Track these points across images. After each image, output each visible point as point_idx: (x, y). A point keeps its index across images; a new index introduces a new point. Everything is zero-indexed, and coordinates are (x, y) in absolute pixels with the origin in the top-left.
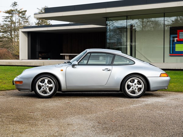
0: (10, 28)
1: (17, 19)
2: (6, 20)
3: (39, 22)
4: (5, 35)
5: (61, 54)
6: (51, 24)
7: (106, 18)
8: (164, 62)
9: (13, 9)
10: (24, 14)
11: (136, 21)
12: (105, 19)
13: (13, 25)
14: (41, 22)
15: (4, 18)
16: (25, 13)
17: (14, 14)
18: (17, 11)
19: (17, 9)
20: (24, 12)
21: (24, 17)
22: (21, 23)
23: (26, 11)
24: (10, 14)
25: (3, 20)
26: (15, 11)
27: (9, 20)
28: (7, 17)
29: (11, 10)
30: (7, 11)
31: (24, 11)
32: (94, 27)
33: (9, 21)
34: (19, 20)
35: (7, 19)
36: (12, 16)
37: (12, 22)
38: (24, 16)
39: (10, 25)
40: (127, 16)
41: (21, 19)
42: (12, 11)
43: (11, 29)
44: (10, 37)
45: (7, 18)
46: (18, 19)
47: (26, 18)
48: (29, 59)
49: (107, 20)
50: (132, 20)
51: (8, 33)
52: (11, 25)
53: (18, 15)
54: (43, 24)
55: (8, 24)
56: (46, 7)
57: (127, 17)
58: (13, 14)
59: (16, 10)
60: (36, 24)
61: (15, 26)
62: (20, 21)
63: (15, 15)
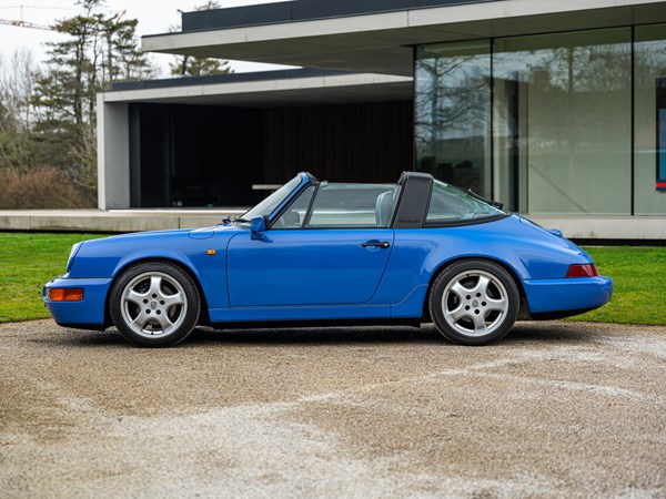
0: (72, 88)
1: (101, 52)
2: (59, 56)
3: (185, 62)
4: (57, 116)
5: (255, 187)
6: (230, 71)
7: (415, 47)
8: (632, 214)
9: (84, 15)
10: (128, 36)
11: (546, 56)
12: (411, 50)
13: (84, 78)
14: (193, 63)
15: (51, 49)
16: (133, 30)
17: (89, 33)
18: (101, 22)
19: (100, 16)
20: (129, 27)
21: (128, 47)
22: (117, 68)
23: (134, 23)
24: (74, 34)
25: (49, 57)
26: (93, 22)
27: (71, 55)
28: (62, 45)
29: (79, 18)
30: (65, 23)
31: (126, 23)
32: (377, 81)
33: (71, 62)
34: (110, 56)
35: (61, 52)
36: (81, 43)
37: (81, 64)
38: (130, 42)
39: (75, 75)
40: (492, 40)
41: (114, 53)
42: (84, 21)
43: (77, 90)
44: (75, 121)
45: (63, 48)
46: (106, 53)
47: (136, 50)
48: (133, 205)
49: (418, 55)
50: (528, 52)
51: (66, 108)
52: (78, 78)
53: (105, 39)
54: (202, 72)
55: (67, 73)
56: (212, 7)
57: (492, 43)
58: (85, 33)
59: (96, 18)
60: (174, 72)
61: (92, 81)
62: (113, 60)
63: (92, 38)
